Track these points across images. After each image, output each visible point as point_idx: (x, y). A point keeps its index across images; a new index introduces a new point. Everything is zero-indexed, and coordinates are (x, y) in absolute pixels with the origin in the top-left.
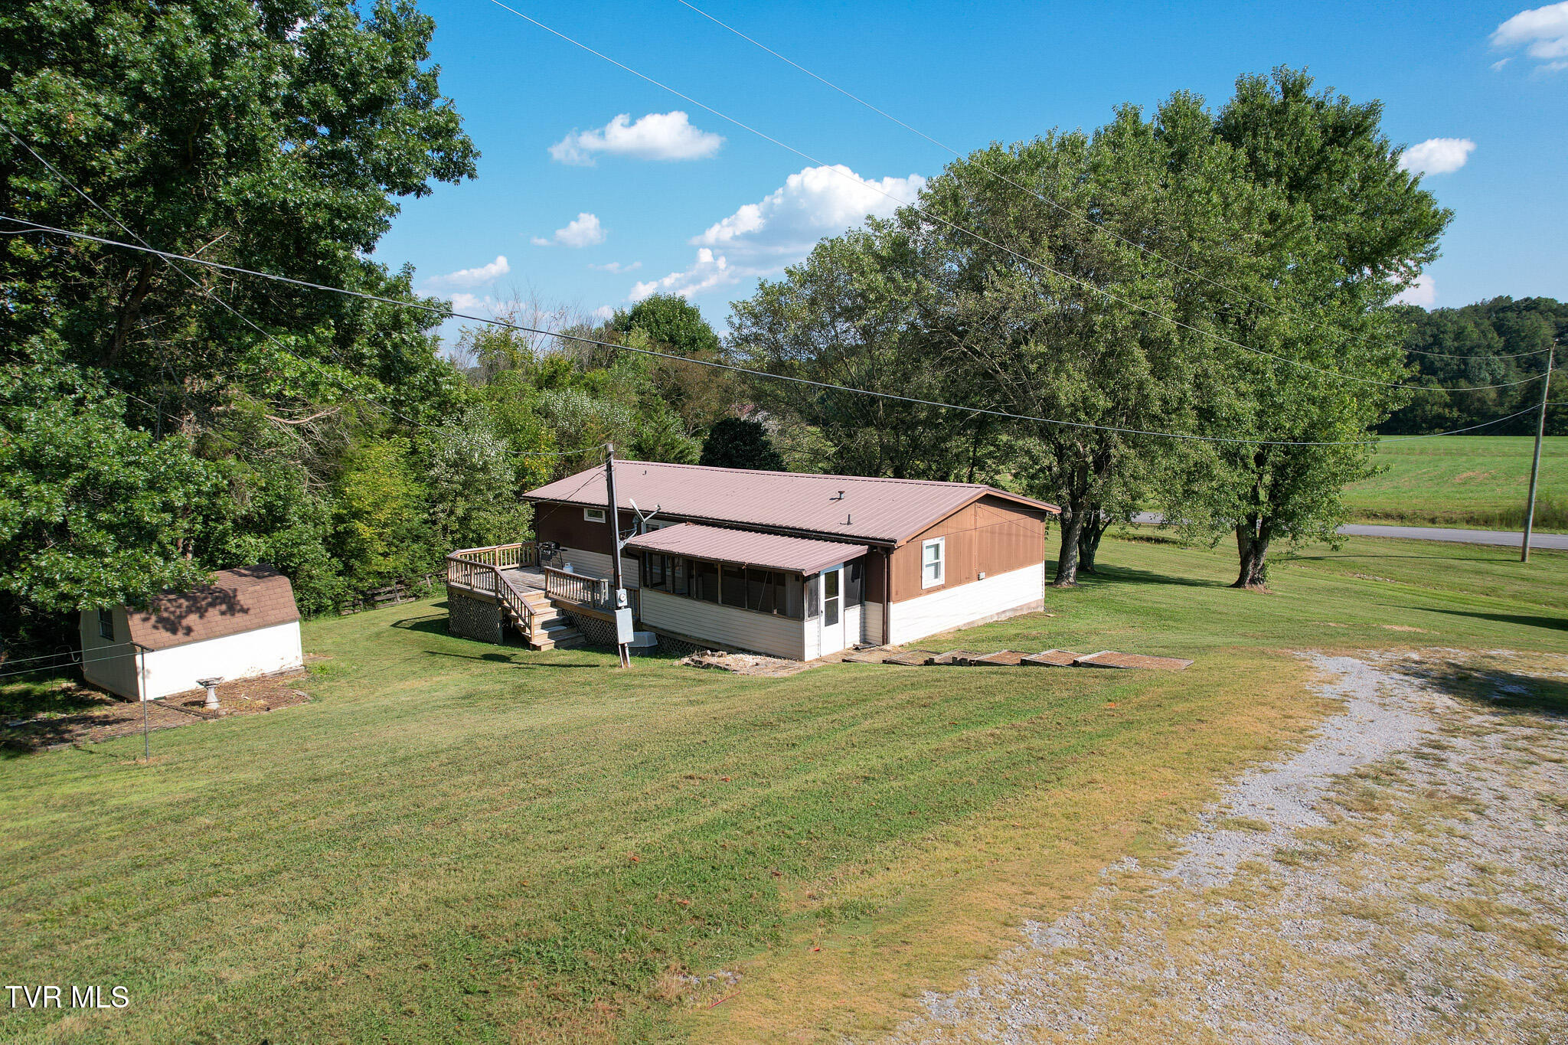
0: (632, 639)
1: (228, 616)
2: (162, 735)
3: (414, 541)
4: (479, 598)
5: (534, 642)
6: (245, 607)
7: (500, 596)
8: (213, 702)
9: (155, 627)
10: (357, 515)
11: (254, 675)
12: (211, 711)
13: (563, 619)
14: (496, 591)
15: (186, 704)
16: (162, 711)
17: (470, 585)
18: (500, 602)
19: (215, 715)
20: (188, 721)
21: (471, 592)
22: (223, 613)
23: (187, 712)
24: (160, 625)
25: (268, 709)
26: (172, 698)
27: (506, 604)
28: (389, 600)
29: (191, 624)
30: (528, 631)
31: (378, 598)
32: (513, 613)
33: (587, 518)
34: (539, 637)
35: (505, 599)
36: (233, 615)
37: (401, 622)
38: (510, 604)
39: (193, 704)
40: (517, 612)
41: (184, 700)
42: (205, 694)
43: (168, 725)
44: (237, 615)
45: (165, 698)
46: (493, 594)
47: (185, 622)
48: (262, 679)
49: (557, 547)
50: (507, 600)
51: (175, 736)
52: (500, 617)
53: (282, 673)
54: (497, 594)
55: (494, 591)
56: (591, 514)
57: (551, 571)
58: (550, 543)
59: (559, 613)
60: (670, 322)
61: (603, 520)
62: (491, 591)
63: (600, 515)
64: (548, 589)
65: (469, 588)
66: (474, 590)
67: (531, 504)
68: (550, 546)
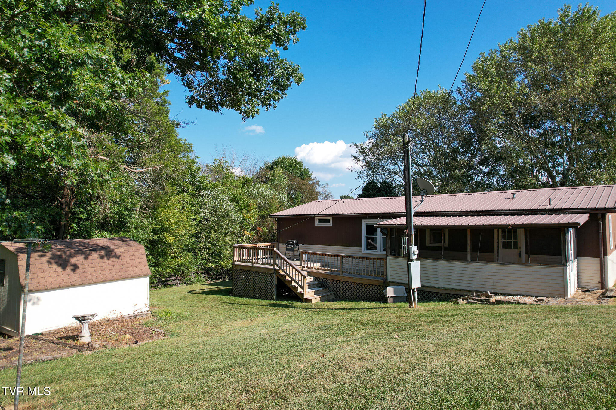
0: (420, 286)
1: (105, 260)
2: (37, 368)
3: (189, 252)
4: (258, 270)
5: (306, 296)
6: (118, 254)
7: (276, 267)
8: (86, 337)
9: (49, 263)
10: (166, 229)
11: (114, 316)
12: (84, 344)
13: (318, 283)
14: (274, 264)
15: (61, 338)
16: (39, 344)
17: (251, 262)
18: (277, 271)
19: (89, 346)
20: (64, 354)
21: (252, 267)
22: (102, 257)
23: (64, 345)
24: (52, 261)
25: (137, 342)
26: (48, 334)
27: (281, 272)
28: (174, 284)
29: (77, 262)
30: (300, 290)
32: (287, 278)
33: (317, 224)
34: (309, 294)
35: (280, 269)
36: (108, 259)
37: (192, 291)
38: (285, 272)
39: (67, 338)
40: (291, 277)
41: (58, 335)
42: (80, 330)
43: (44, 357)
44: (111, 259)
45: (42, 334)
46: (271, 267)
47: (73, 261)
48: (121, 320)
49: (298, 243)
50: (283, 270)
51: (53, 369)
52: (277, 282)
53: (135, 316)
54: (274, 267)
55: (272, 265)
56: (320, 221)
57: (306, 253)
58: (293, 240)
59: (315, 279)
60: (291, 167)
61: (330, 224)
62: (270, 264)
63: (327, 221)
64: (303, 265)
65: (250, 265)
66: (255, 265)
67: (276, 219)
68: (293, 242)
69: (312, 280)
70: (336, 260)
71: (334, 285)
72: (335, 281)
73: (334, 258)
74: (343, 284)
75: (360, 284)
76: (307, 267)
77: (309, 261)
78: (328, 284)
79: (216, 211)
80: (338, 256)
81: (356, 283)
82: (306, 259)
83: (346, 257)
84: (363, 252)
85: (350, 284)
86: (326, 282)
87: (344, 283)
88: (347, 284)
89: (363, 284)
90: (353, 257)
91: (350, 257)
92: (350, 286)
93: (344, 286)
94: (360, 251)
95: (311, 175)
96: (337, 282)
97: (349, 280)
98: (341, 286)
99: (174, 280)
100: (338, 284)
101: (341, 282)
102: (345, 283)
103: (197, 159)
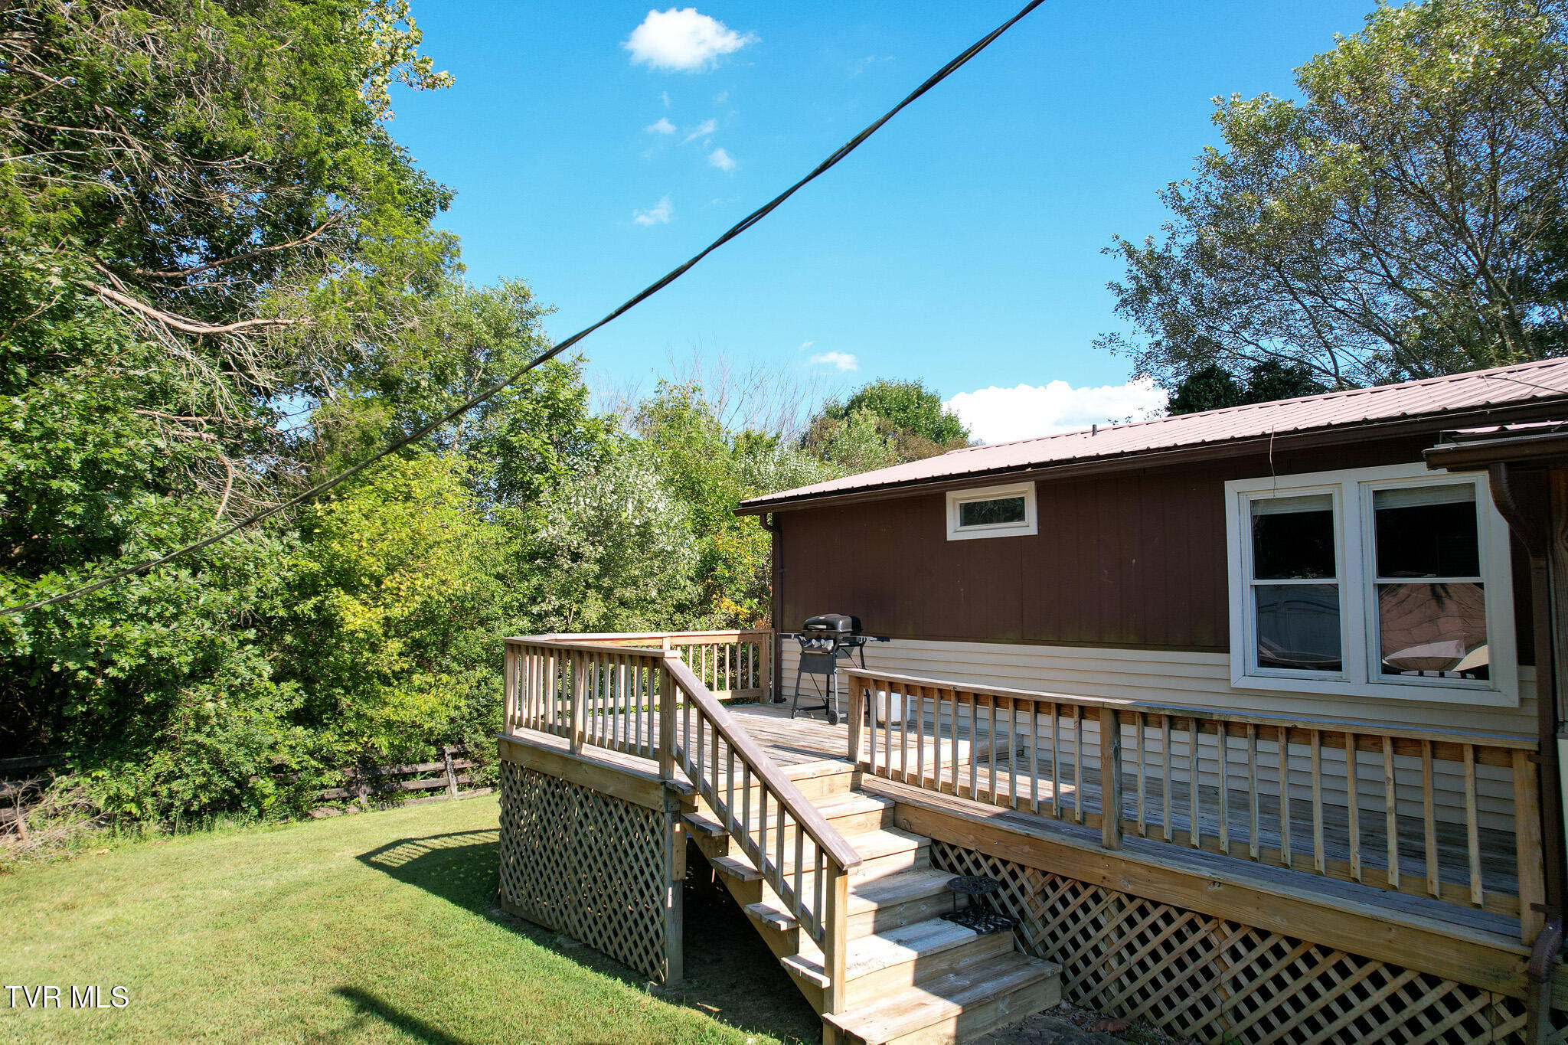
4: (594, 782)
5: (847, 1009)
7: (679, 776)
10: (347, 580)
13: (948, 891)
14: (666, 753)
17: (567, 732)
18: (679, 801)
21: (570, 759)
27: (705, 812)
28: (432, 790)
30: (809, 949)
31: (411, 784)
32: (737, 854)
33: (956, 531)
34: (868, 987)
35: (699, 786)
38: (723, 812)
40: (754, 852)
46: (651, 767)
49: (857, 627)
50: (710, 795)
52: (675, 865)
54: (665, 768)
55: (655, 755)
56: (972, 514)
57: (892, 686)
58: (831, 617)
59: (935, 855)
60: (904, 409)
61: (1028, 526)
62: (644, 753)
63: (1012, 511)
64: (862, 757)
65: (563, 744)
66: (588, 751)
67: (763, 523)
68: (832, 626)
69: (909, 859)
70: (1072, 736)
71: (1054, 911)
72: (1064, 888)
73: (1057, 728)
74: (1120, 918)
75: (1264, 934)
76: (883, 772)
77: (912, 726)
78: (1014, 899)
79: (607, 524)
80: (1085, 711)
81: (1234, 926)
82: (896, 716)
83: (1146, 718)
84: (1238, 681)
85: (1180, 922)
86: (1005, 885)
87: (1131, 908)
88: (1155, 915)
89: (1294, 942)
90: (1202, 723)
91: (1174, 722)
92: (1180, 936)
93: (1131, 935)
94: (1219, 673)
95: (965, 435)
96: (1076, 893)
97: (1176, 896)
98: (1108, 927)
99: (437, 774)
100: (1086, 908)
101: (1108, 900)
102: (1143, 912)
103: (581, 365)
